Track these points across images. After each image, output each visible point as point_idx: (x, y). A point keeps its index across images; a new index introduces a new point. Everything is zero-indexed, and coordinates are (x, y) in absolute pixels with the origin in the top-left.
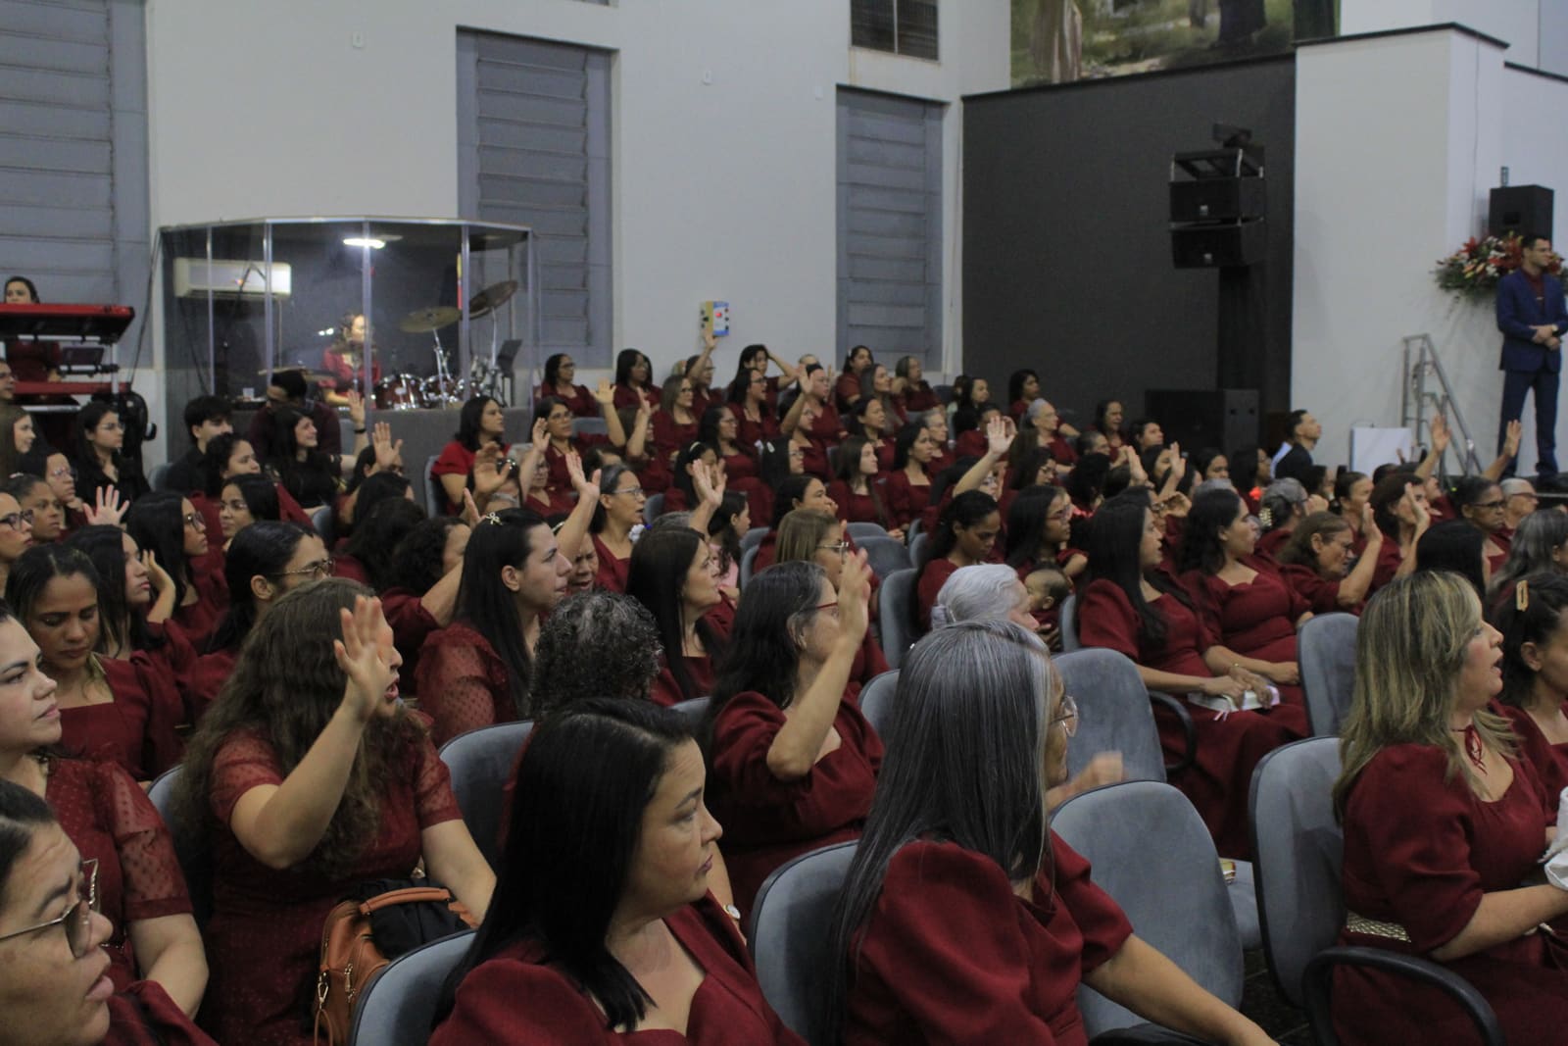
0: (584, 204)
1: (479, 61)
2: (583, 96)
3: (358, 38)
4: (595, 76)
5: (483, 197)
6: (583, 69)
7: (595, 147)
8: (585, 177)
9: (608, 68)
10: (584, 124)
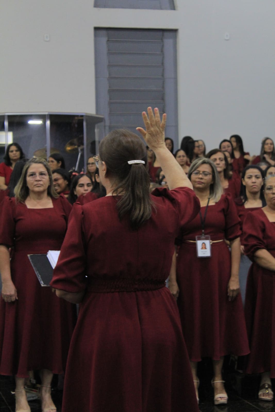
0: (163, 99)
1: (108, 41)
2: (162, 51)
3: (47, 37)
4: (168, 42)
5: (110, 99)
6: (162, 39)
7: (168, 74)
8: (163, 87)
9: (175, 38)
10: (163, 64)
